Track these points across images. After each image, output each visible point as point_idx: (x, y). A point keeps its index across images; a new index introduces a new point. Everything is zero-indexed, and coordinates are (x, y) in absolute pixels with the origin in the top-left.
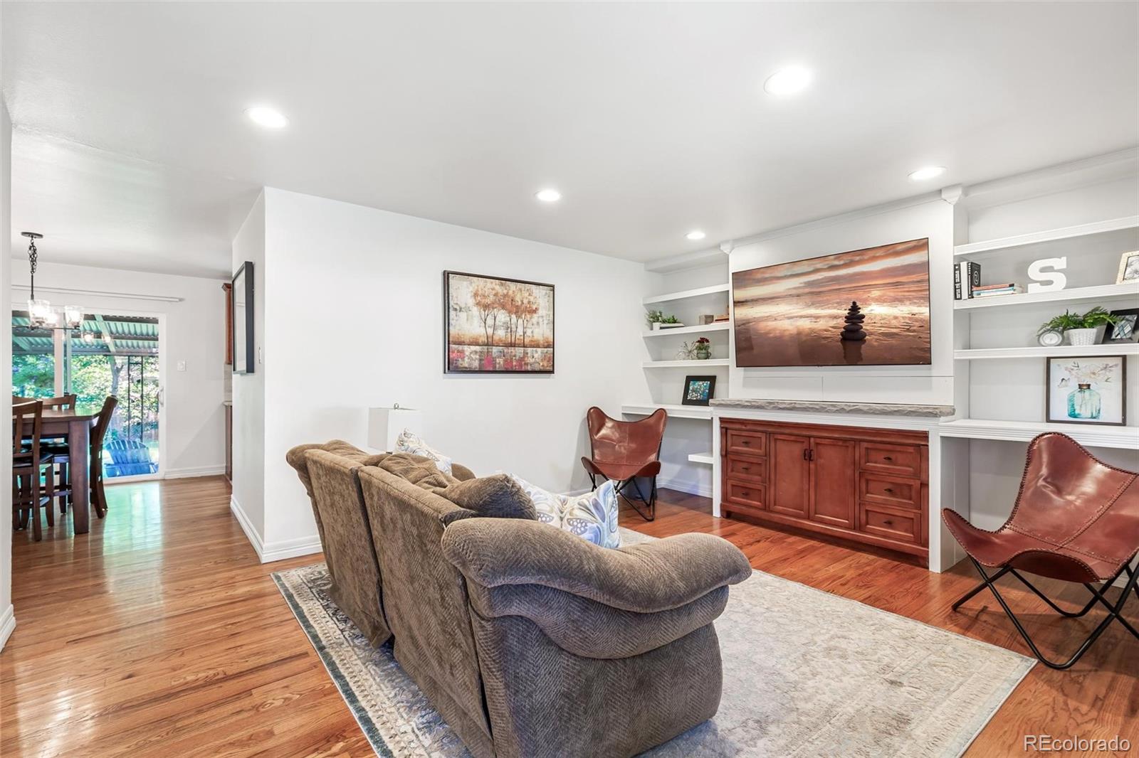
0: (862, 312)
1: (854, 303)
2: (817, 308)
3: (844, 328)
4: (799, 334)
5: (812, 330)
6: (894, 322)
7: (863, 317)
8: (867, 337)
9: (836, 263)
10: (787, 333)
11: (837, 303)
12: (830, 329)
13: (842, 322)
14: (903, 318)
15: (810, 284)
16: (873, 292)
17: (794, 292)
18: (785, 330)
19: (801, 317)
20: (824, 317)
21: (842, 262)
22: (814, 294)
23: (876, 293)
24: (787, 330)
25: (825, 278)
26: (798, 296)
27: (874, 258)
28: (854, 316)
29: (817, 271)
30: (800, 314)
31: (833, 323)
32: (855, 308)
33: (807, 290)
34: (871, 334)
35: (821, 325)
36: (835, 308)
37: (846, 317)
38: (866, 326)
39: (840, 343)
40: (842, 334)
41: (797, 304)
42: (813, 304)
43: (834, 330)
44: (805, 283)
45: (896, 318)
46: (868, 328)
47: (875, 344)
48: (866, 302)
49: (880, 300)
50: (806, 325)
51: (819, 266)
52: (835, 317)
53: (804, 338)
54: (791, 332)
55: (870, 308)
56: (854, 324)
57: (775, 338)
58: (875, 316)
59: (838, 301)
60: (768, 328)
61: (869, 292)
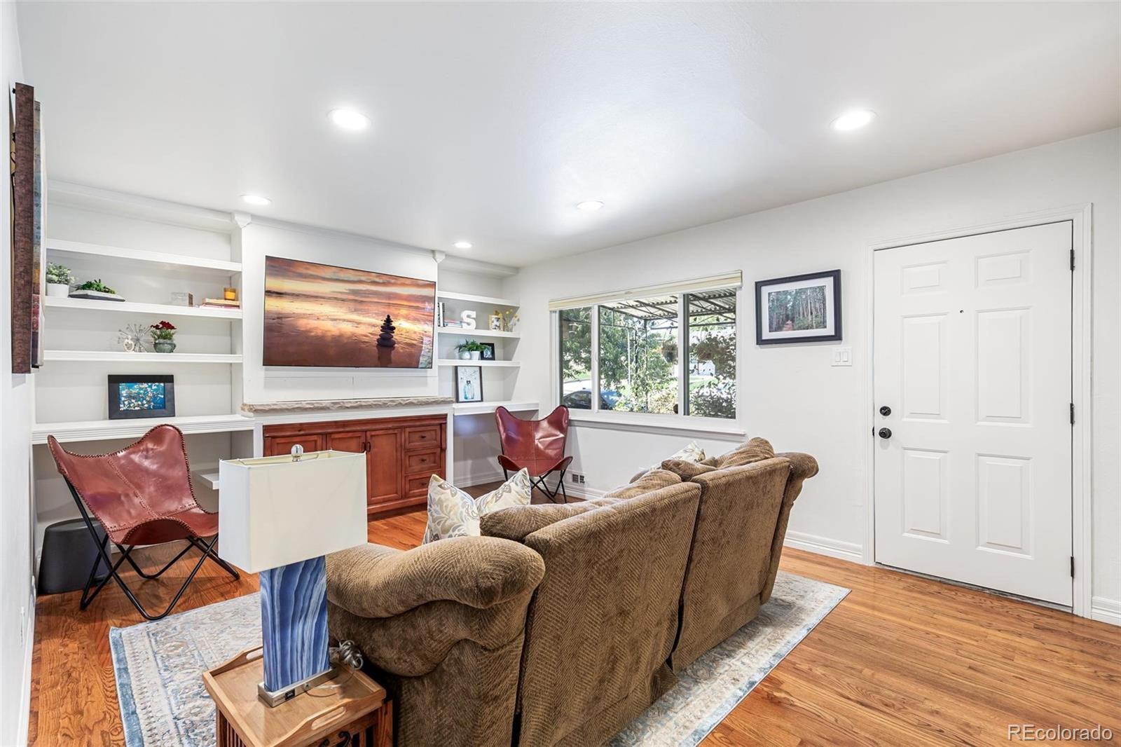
0: (393, 324)
1: (388, 316)
2: (359, 314)
3: (380, 335)
4: (341, 336)
5: (354, 334)
6: (414, 336)
7: (394, 328)
8: (396, 345)
9: (377, 280)
10: (329, 334)
11: (376, 314)
12: (369, 335)
13: (378, 331)
14: (420, 333)
15: (354, 292)
16: (402, 311)
17: (339, 296)
18: (326, 331)
19: (344, 320)
20: (365, 324)
21: (381, 281)
22: (357, 301)
23: (404, 312)
24: (329, 331)
25: (367, 290)
26: (343, 300)
27: (403, 285)
28: (388, 327)
29: (360, 282)
30: (342, 317)
31: (371, 330)
32: (388, 321)
33: (352, 297)
34: (399, 343)
35: (362, 330)
36: (374, 318)
37: (382, 327)
38: (396, 336)
39: (375, 348)
40: (378, 340)
41: (340, 307)
42: (356, 310)
43: (372, 336)
44: (350, 290)
45: (415, 333)
46: (397, 338)
47: (401, 351)
48: (397, 316)
49: (407, 318)
50: (347, 328)
51: (363, 278)
52: (374, 326)
53: (345, 341)
54: (333, 333)
55: (400, 322)
56: (387, 333)
57: (317, 337)
58: (402, 329)
59: (376, 312)
60: (309, 326)
61: (400, 310)
